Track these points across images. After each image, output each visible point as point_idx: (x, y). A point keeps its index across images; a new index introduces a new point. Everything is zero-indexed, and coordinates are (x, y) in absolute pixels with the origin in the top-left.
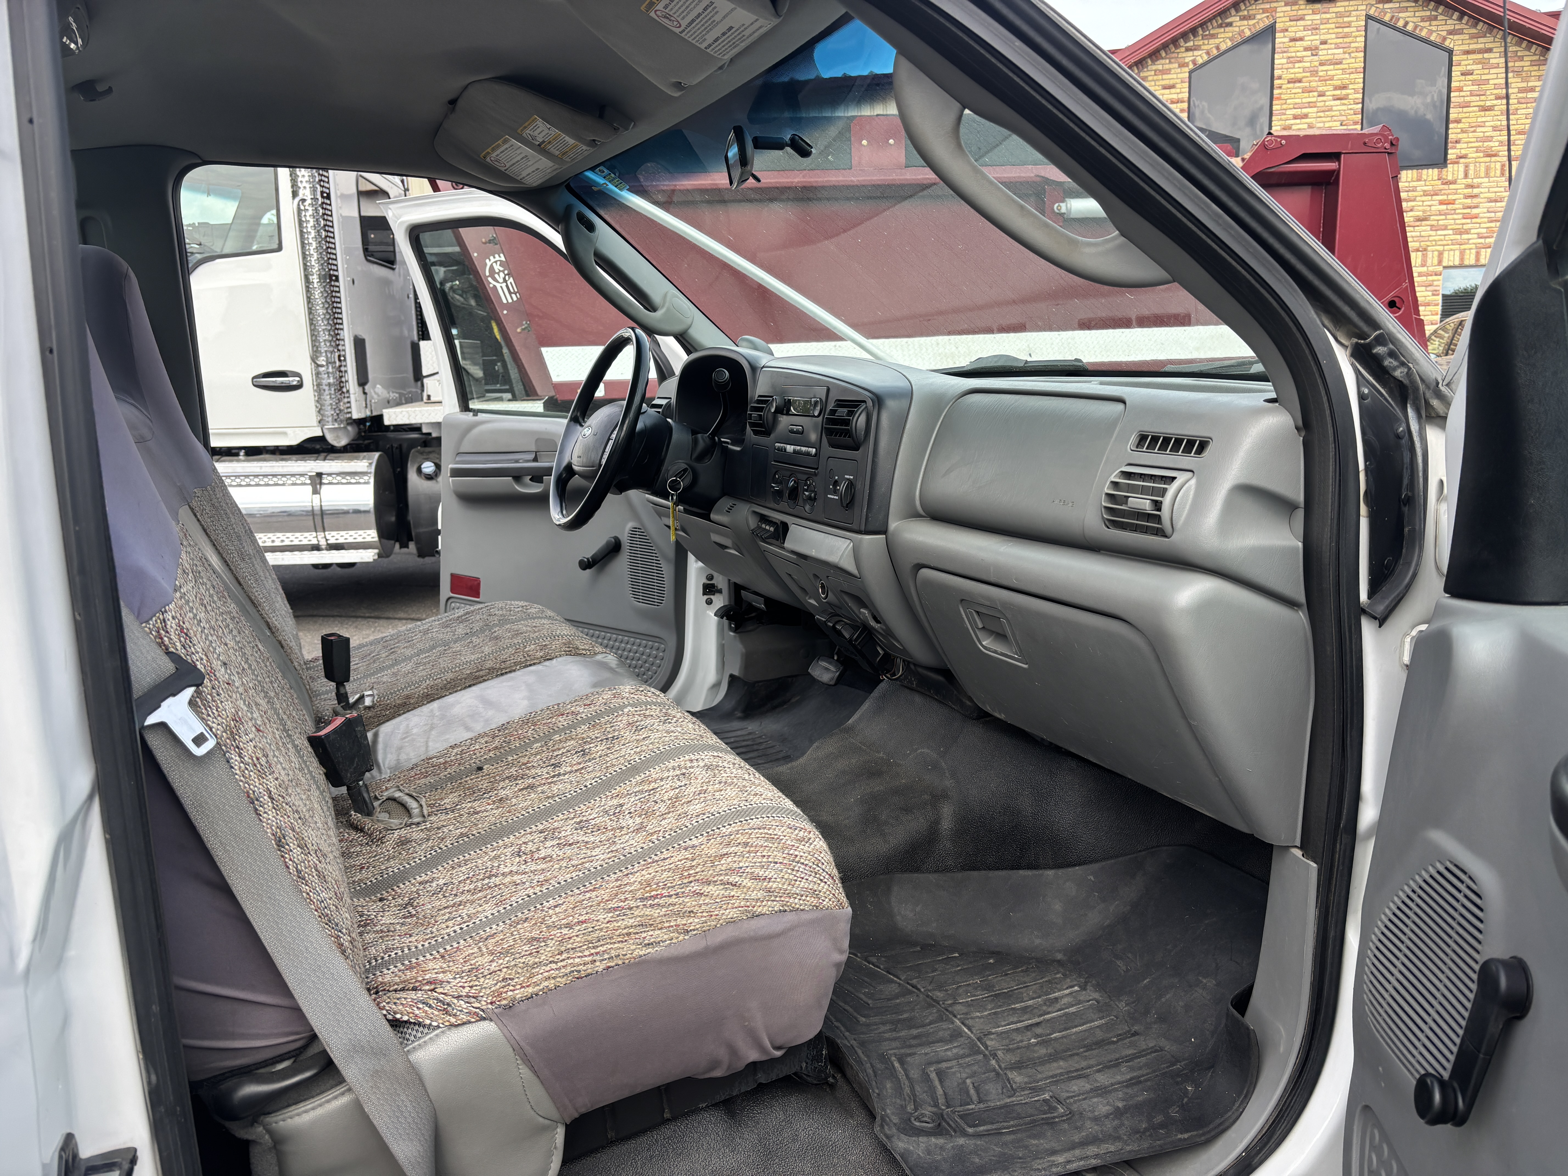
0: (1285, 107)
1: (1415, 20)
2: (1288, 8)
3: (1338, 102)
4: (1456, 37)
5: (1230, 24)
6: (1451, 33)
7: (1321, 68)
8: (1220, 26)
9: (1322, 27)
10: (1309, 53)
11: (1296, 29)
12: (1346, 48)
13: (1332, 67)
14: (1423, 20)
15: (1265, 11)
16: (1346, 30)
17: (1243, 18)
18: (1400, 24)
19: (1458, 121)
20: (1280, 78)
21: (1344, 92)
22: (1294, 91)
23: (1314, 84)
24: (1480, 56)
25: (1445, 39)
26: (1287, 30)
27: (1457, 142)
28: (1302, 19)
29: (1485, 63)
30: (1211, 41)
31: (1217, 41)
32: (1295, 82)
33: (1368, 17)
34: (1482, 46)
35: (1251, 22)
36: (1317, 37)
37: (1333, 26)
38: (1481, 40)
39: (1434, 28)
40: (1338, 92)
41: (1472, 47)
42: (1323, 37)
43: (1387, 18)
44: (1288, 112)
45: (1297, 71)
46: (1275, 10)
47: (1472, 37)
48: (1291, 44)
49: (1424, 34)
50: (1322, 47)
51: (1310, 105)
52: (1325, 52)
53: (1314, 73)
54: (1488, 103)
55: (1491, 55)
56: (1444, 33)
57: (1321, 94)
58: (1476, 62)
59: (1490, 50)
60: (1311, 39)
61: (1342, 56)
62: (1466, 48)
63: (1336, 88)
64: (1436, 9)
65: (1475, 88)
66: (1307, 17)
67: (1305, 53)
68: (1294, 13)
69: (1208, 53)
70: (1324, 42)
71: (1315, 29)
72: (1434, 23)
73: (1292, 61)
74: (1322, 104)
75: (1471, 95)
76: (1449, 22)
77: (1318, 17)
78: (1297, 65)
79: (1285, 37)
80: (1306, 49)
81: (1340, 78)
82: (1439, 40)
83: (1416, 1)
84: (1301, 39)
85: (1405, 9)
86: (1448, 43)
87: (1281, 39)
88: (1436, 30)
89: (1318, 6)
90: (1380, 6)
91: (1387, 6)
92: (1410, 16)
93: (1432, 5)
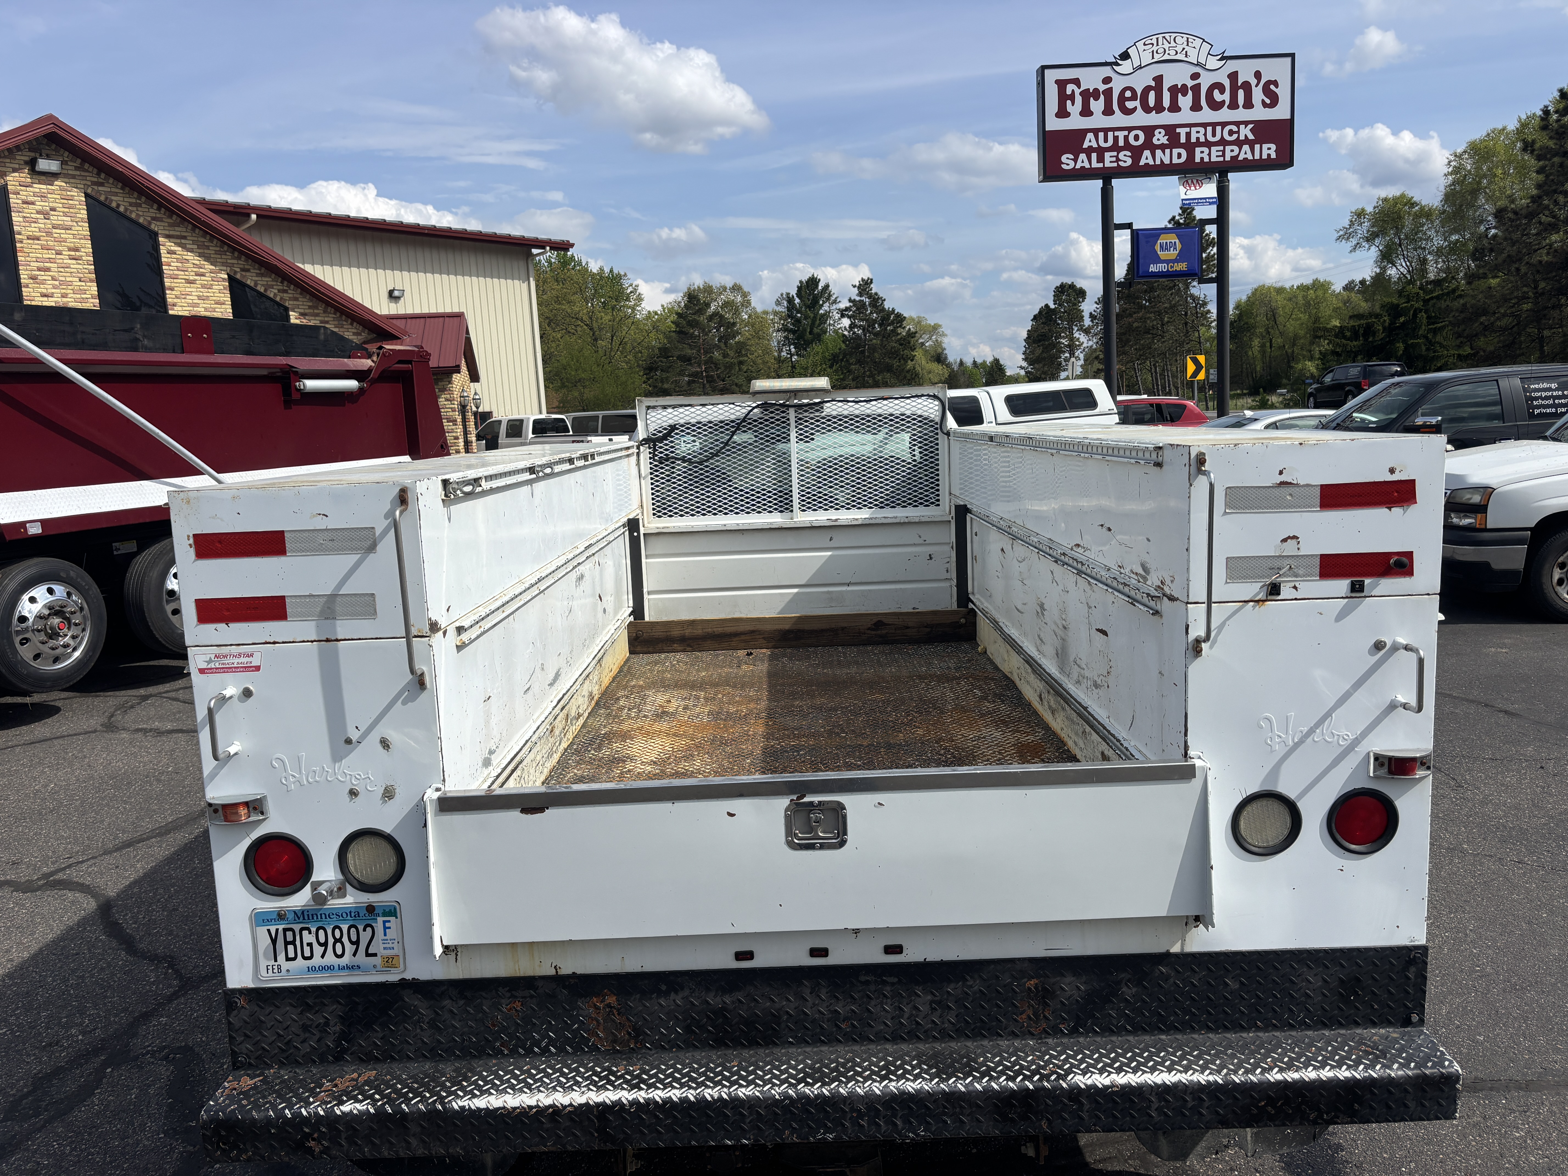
0: (29, 259)
1: (125, 204)
2: (17, 175)
3: (74, 262)
4: (158, 223)
6: (154, 219)
7: (54, 231)
9: (49, 196)
10: (42, 216)
11: (26, 193)
12: (73, 217)
13: (63, 231)
14: (131, 204)
16: (70, 202)
18: (114, 205)
19: (172, 289)
20: (20, 234)
21: (78, 254)
22: (34, 246)
23: (51, 243)
24: (178, 241)
25: (150, 223)
26: (19, 194)
27: (174, 305)
28: (30, 186)
29: (183, 246)
32: (33, 239)
33: (87, 195)
34: (178, 233)
36: (47, 204)
37: (58, 197)
38: (176, 228)
39: (141, 213)
40: (73, 253)
41: (171, 233)
42: (51, 204)
43: (102, 198)
44: (32, 264)
45: (33, 229)
47: (171, 225)
48: (24, 206)
49: (133, 216)
50: (52, 213)
51: (50, 260)
52: (56, 218)
53: (49, 234)
54: (191, 278)
55: (187, 242)
56: (149, 219)
57: (59, 253)
58: (176, 245)
59: (185, 238)
60: (40, 205)
61: (70, 223)
62: (167, 232)
63: (70, 249)
64: (140, 199)
65: (180, 265)
66: (35, 185)
67: (38, 216)
68: (23, 179)
70: (53, 209)
71: (43, 197)
72: (139, 209)
73: (28, 220)
74: (61, 261)
75: (178, 270)
76: (151, 210)
77: (44, 187)
78: (33, 225)
79: (17, 199)
80: (38, 212)
81: (71, 241)
82: (145, 223)
83: (122, 188)
84: (33, 203)
85: (116, 194)
86: (153, 227)
87: (14, 200)
88: (143, 214)
89: (44, 178)
90: (96, 187)
91: (100, 188)
92: (120, 201)
93: (136, 194)
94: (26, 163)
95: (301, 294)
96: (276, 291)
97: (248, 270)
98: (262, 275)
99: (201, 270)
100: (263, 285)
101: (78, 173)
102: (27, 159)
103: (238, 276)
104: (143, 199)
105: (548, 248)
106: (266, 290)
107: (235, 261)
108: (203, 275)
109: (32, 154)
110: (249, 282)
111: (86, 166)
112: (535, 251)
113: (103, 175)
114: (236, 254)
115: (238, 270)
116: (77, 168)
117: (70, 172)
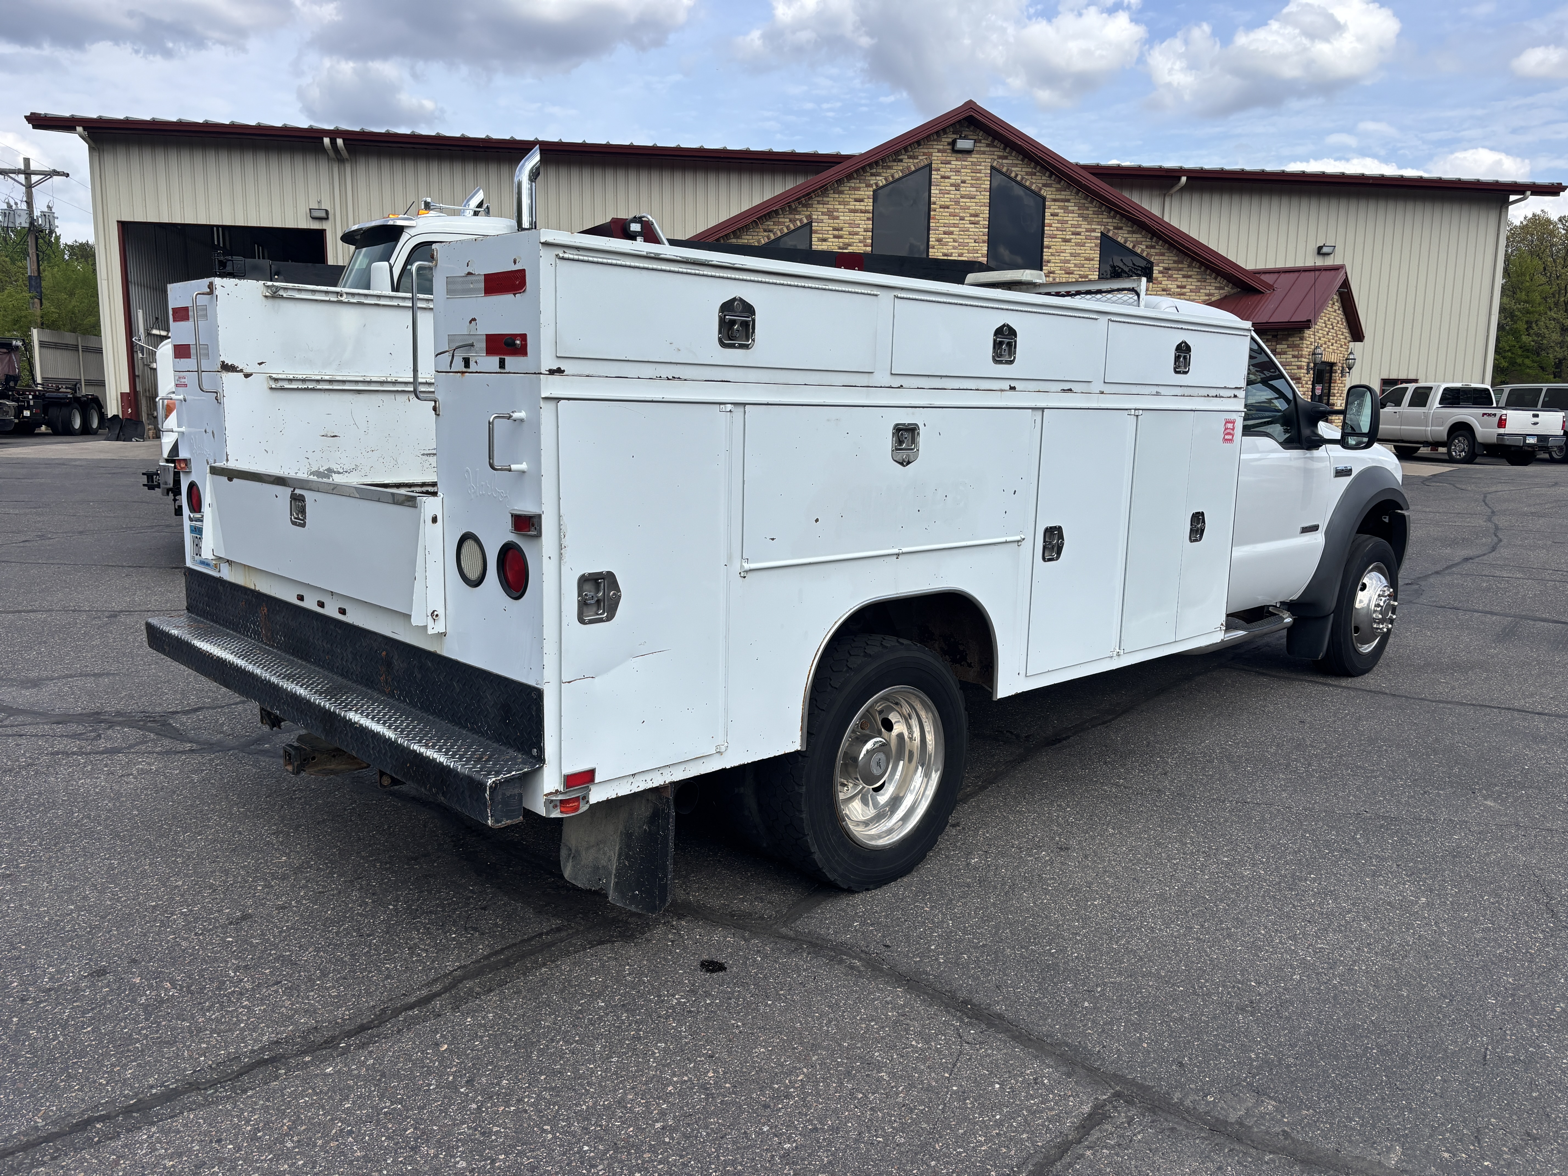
0: (939, 224)
1: (1023, 173)
2: (940, 154)
3: (973, 226)
4: (1048, 189)
5: (901, 161)
6: (1045, 185)
7: (962, 200)
8: (894, 161)
9: (962, 170)
10: (954, 188)
11: (945, 170)
12: (978, 188)
13: (969, 200)
14: (1027, 173)
15: (924, 154)
16: (978, 175)
17: (910, 157)
18: (1013, 175)
19: (1049, 247)
20: (934, 203)
21: (977, 219)
22: (944, 214)
23: (957, 211)
24: (1062, 204)
25: (1041, 189)
26: (939, 170)
27: (1049, 262)
28: (949, 163)
29: (1065, 209)
30: (888, 171)
31: (892, 171)
32: (944, 208)
33: (992, 168)
34: (1063, 197)
35: (916, 161)
36: (959, 178)
37: (969, 171)
38: (1063, 193)
40: (973, 219)
41: (1058, 197)
42: (963, 178)
43: (1004, 170)
44: (940, 229)
45: (946, 200)
46: (931, 154)
47: (1058, 190)
48: (942, 180)
49: (1028, 184)
50: (962, 185)
51: (955, 225)
52: (964, 189)
53: (957, 203)
54: (1068, 237)
55: (1070, 204)
56: (1040, 185)
57: (962, 219)
58: (1060, 208)
59: (1068, 201)
60: (955, 179)
61: (975, 193)
62: (1054, 197)
63: (971, 215)
64: (1035, 168)
65: (1060, 225)
66: (953, 163)
67: (951, 188)
68: (944, 158)
69: (886, 179)
70: (964, 182)
71: (958, 172)
72: (1034, 177)
73: (943, 192)
74: (962, 226)
75: (1058, 230)
76: (1043, 178)
77: (959, 163)
78: (946, 196)
79: (938, 174)
80: (952, 185)
81: (974, 208)
82: (1037, 190)
83: (1022, 160)
84: (949, 178)
85: (1016, 165)
86: (1042, 192)
87: (935, 176)
88: (1035, 182)
89: (960, 155)
90: (1000, 161)
91: (1004, 161)
92: (1019, 171)
93: (1033, 164)
94: (949, 144)
95: (1168, 249)
96: (1144, 247)
97: (1121, 228)
98: (1133, 232)
99: (1078, 230)
100: (1132, 242)
101: (988, 149)
102: (950, 140)
103: (1110, 234)
104: (1038, 168)
105: (1529, 193)
106: (1134, 246)
107: (1110, 220)
108: (1079, 234)
109: (955, 136)
110: (1119, 240)
111: (996, 142)
113: (1008, 150)
114: (1112, 213)
115: (1111, 228)
116: (988, 145)
117: (982, 149)
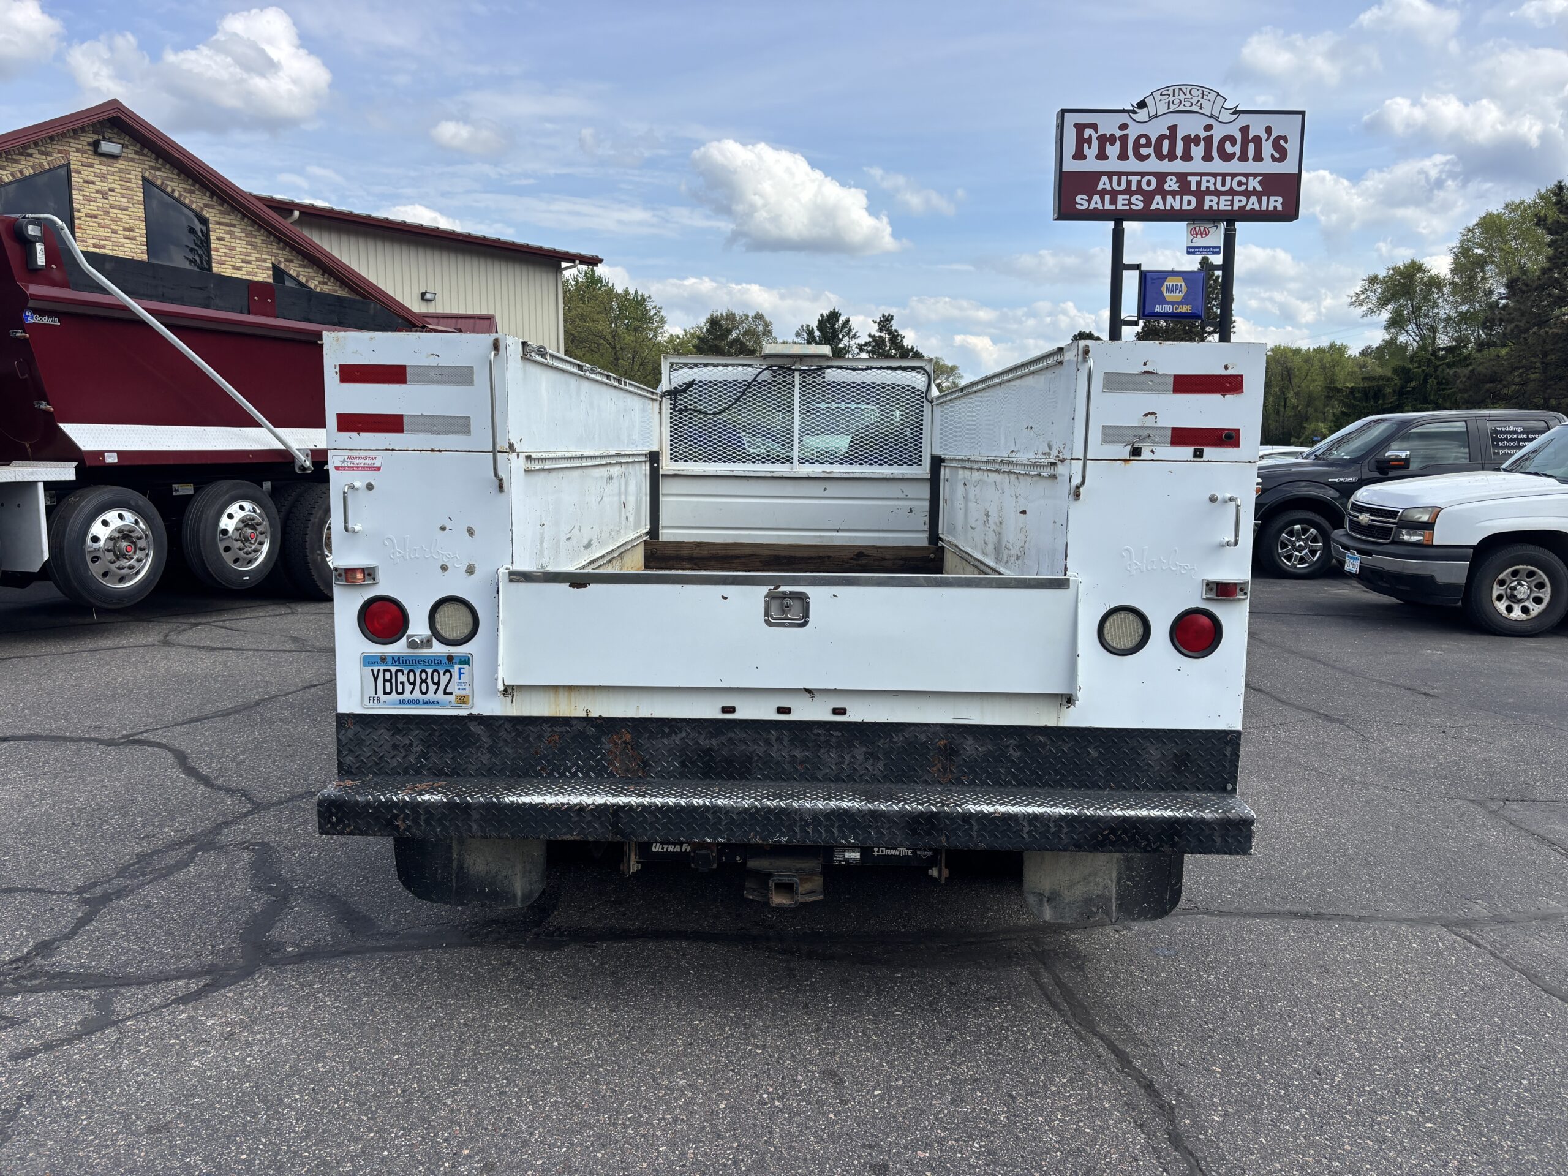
0: (85, 235)
1: (180, 189)
2: (80, 155)
3: (128, 241)
4: (210, 210)
5: (31, 155)
6: (206, 206)
7: (111, 210)
8: (21, 154)
9: (109, 177)
10: (101, 196)
11: (88, 174)
12: (130, 198)
13: (120, 212)
14: (185, 190)
15: (59, 152)
16: (128, 184)
17: (41, 153)
18: (169, 190)
20: (79, 211)
21: (132, 234)
22: (91, 224)
23: (107, 222)
24: (228, 228)
25: (202, 209)
26: (80, 173)
28: (92, 166)
29: (232, 234)
30: (15, 165)
31: (20, 166)
32: (91, 217)
33: (144, 179)
34: (228, 221)
35: (49, 158)
36: (106, 184)
37: (117, 178)
38: (227, 216)
39: (194, 200)
40: (127, 233)
41: (222, 220)
42: (110, 185)
43: (159, 182)
44: (88, 240)
45: (91, 208)
46: (68, 153)
47: (221, 213)
48: (85, 185)
49: (187, 201)
50: (110, 193)
51: (106, 238)
52: (113, 198)
53: (106, 213)
54: (238, 265)
55: (236, 229)
56: (202, 205)
57: (114, 232)
58: (226, 232)
59: (234, 226)
60: (100, 185)
61: (127, 204)
62: (218, 220)
63: (125, 229)
64: (194, 186)
65: (228, 251)
66: (96, 166)
67: (97, 195)
68: (85, 160)
69: (12, 175)
70: (112, 190)
71: (103, 177)
72: (193, 195)
73: (89, 200)
74: (116, 240)
75: (226, 256)
76: (204, 197)
77: (105, 168)
78: (92, 203)
79: (79, 177)
80: (97, 192)
81: (127, 221)
82: (198, 209)
83: (178, 175)
84: (93, 183)
85: (172, 180)
86: (204, 213)
87: (75, 179)
88: (196, 201)
89: (104, 159)
90: (153, 172)
91: (157, 173)
92: (176, 186)
93: (190, 181)
94: (89, 144)
95: (340, 287)
96: (317, 283)
97: (291, 261)
98: (304, 267)
99: (248, 258)
100: (304, 276)
101: (137, 157)
102: (91, 140)
103: (282, 266)
104: (197, 186)
105: (577, 262)
106: (307, 281)
107: (280, 252)
108: (249, 262)
109: (96, 137)
110: (291, 272)
111: (146, 151)
112: (564, 265)
113: (160, 161)
114: (281, 244)
115: (282, 260)
116: (136, 153)
117: (130, 156)
